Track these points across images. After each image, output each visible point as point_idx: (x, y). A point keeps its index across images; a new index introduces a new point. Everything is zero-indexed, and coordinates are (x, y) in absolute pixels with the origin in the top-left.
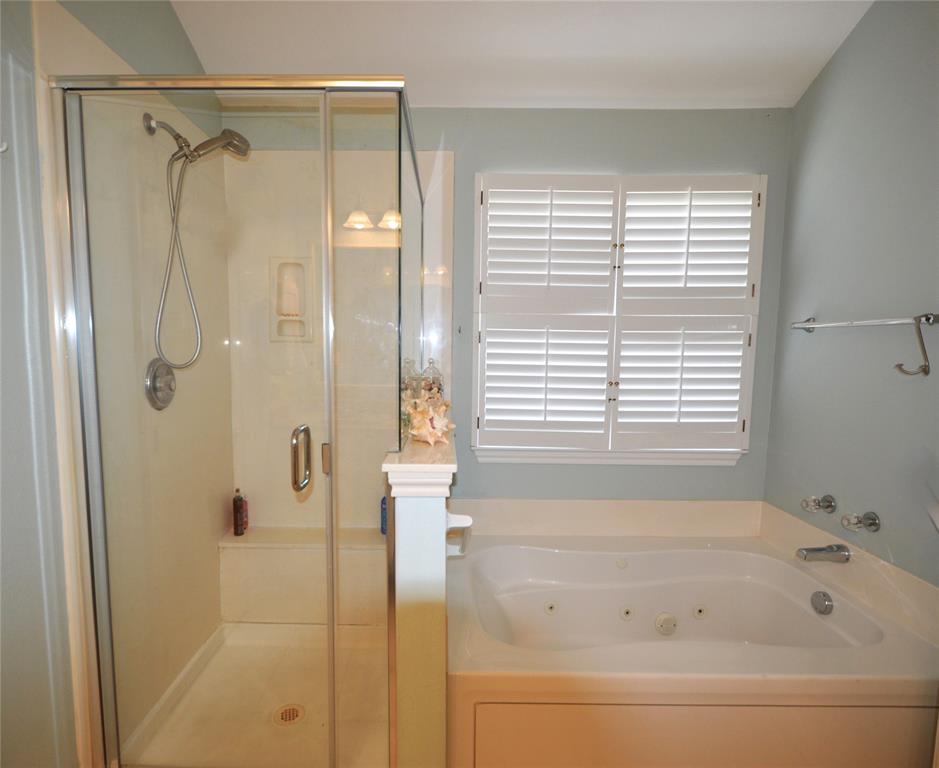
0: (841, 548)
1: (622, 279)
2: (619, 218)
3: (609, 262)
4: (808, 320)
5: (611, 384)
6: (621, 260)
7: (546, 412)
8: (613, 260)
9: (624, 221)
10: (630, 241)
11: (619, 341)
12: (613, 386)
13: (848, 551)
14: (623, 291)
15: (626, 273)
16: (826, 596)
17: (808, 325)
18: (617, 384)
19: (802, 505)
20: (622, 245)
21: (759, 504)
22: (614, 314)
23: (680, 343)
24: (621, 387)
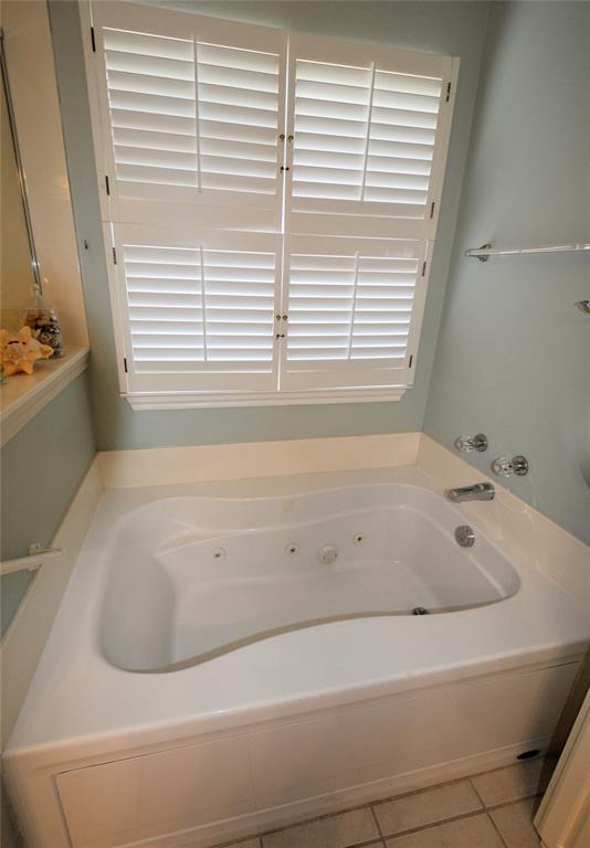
0: (487, 487)
1: (291, 185)
2: (286, 99)
3: (275, 161)
4: (484, 247)
5: (278, 317)
6: (290, 159)
7: (205, 352)
8: (280, 158)
9: (293, 101)
10: (300, 133)
11: (287, 266)
12: (281, 319)
13: (493, 489)
14: (292, 201)
15: (296, 178)
16: (469, 530)
17: (482, 253)
18: (285, 318)
19: (455, 445)
20: (291, 138)
21: (418, 435)
22: (283, 232)
23: (353, 270)
24: (290, 321)
